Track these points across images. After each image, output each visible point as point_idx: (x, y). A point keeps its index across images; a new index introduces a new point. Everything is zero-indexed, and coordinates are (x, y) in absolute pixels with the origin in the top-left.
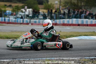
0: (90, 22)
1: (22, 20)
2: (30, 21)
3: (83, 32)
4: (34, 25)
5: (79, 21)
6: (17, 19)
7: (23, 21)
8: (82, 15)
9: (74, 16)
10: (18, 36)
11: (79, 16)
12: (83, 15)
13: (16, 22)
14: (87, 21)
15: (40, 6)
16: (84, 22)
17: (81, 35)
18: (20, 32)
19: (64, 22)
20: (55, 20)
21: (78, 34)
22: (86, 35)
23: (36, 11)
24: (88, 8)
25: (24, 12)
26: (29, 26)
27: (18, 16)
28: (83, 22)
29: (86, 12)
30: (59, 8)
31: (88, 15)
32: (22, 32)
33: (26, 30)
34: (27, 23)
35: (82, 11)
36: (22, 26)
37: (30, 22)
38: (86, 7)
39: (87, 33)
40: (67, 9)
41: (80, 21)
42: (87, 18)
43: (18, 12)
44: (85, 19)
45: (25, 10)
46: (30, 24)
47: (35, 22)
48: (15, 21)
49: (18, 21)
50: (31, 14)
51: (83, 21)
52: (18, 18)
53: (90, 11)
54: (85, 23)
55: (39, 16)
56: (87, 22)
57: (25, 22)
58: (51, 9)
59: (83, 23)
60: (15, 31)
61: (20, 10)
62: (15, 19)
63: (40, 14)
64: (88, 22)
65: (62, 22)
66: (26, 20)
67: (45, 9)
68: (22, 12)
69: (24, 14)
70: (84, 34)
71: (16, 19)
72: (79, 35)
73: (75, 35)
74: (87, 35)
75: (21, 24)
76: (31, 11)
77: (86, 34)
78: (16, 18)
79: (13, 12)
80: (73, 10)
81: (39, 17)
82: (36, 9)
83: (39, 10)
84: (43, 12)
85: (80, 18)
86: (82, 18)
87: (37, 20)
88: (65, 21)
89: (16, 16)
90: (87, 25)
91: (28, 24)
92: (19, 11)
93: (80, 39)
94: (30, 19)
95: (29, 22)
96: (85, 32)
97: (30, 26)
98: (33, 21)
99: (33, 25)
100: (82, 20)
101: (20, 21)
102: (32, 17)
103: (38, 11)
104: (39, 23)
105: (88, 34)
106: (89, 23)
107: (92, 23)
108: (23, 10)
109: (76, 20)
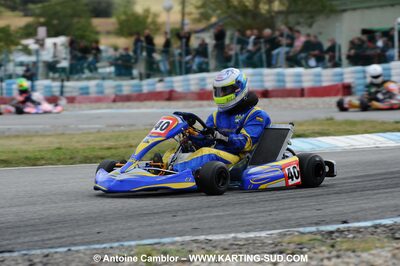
0: (311, 78)
2: (62, 87)
4: (80, 102)
5: (266, 78)
6: (9, 81)
7: (33, 88)
8: (275, 52)
9: (242, 58)
10: (15, 152)
11: (264, 57)
12: (282, 51)
13: (5, 96)
14: (299, 75)
16: (288, 79)
18: (25, 137)
19: (205, 85)
20: (168, 79)
23: (83, 43)
24: (301, 20)
25: (37, 52)
27: (10, 68)
28: (284, 81)
30: (178, 26)
32: (31, 136)
33: (47, 127)
37: (62, 93)
38: (292, 19)
41: (268, 75)
42: (300, 64)
43: (10, 52)
45: (37, 42)
46: (63, 102)
47: (85, 91)
49: (10, 90)
50: (65, 59)
51: (283, 75)
52: (10, 77)
53: (308, 35)
54: (289, 85)
55: (98, 65)
56: (297, 79)
58: (147, 32)
59: (282, 84)
61: (18, 44)
63: (104, 55)
64: (304, 78)
65: (197, 84)
66: (44, 85)
68: (26, 51)
69: (33, 58)
71: (4, 84)
74: (301, 132)
76: (63, 45)
78: (1, 80)
81: (100, 70)
82: (82, 37)
83: (97, 42)
84: (116, 48)
85: (270, 65)
87: (92, 84)
88: (208, 81)
89: (3, 68)
90: (301, 93)
91: (53, 100)
92: (13, 48)
94: (62, 81)
95: (56, 92)
98: (74, 88)
99: (77, 105)
100: (279, 74)
102: (68, 70)
103: (94, 45)
104: (102, 92)
105: (304, 128)
106: (307, 84)
107: (320, 81)
108: (30, 43)
109: (253, 75)
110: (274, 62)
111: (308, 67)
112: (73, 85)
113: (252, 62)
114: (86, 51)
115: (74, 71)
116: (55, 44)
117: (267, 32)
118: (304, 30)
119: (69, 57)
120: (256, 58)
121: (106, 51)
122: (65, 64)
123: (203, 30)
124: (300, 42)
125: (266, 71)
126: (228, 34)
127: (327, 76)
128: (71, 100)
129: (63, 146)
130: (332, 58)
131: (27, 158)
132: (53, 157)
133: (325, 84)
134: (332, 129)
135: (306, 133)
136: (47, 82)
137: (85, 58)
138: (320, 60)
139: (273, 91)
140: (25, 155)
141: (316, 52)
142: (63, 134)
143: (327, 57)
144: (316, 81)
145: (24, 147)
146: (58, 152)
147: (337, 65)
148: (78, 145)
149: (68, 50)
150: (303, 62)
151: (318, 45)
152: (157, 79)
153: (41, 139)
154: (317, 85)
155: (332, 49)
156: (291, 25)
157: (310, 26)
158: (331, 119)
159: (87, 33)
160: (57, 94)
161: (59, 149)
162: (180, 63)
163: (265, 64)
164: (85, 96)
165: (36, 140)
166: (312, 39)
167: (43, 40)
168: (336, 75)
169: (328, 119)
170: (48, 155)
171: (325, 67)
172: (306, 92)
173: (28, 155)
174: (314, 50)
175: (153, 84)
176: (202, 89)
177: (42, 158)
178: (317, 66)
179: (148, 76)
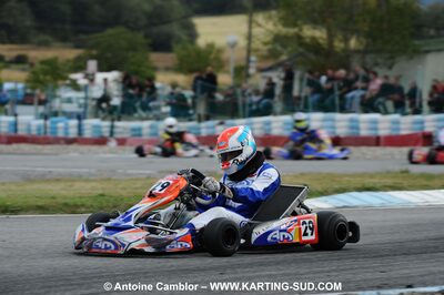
0: (387, 125)
1: (74, 122)
2: (112, 127)
3: (354, 175)
4: (131, 145)
5: (338, 124)
6: (54, 119)
7: (80, 127)
9: (313, 99)
10: (53, 198)
11: (337, 101)
12: (357, 94)
13: (49, 135)
14: (375, 122)
15: (157, 58)
16: (362, 125)
17: (343, 186)
18: (67, 181)
19: (270, 130)
20: (229, 122)
21: (333, 181)
22: (367, 186)
24: (380, 61)
26: (105, 153)
27: (56, 104)
28: (358, 128)
30: (243, 63)
31: (378, 96)
32: (74, 181)
33: (93, 171)
34: (96, 135)
35: (352, 76)
36: (74, 152)
37: (112, 133)
38: (369, 59)
39: (371, 176)
40: (280, 69)
41: (339, 121)
42: (376, 110)
43: (56, 87)
44: (366, 112)
45: (87, 76)
46: (113, 144)
47: (137, 133)
48: (42, 131)
49: (55, 129)
50: (117, 96)
51: (357, 121)
52: (56, 114)
53: (386, 77)
54: (364, 132)
56: (373, 126)
57: (88, 134)
58: (209, 69)
59: (355, 131)
60: (44, 178)
61: (66, 78)
62: (41, 122)
64: (380, 126)
65: (261, 128)
66: (92, 125)
67: (179, 69)
68: (75, 86)
69: (82, 94)
70: (358, 182)
71: (48, 123)
72: (336, 186)
73: (320, 189)
74: (371, 185)
75: (70, 141)
76: (115, 81)
77: (369, 182)
78: (45, 117)
79: (33, 88)
80: (307, 75)
84: (174, 86)
85: (343, 110)
87: (146, 124)
88: (274, 125)
89: (48, 105)
90: (376, 141)
91: (101, 141)
92: (60, 82)
93: (341, 204)
94: (113, 120)
96: (363, 175)
97: (111, 152)
98: (125, 128)
99: (127, 147)
100: (352, 120)
101: (66, 128)
102: (119, 109)
104: (156, 134)
105: (376, 181)
106: (383, 132)
107: (398, 129)
108: (79, 78)
109: (324, 120)
110: (347, 106)
111: (386, 112)
112: (124, 126)
116: (105, 80)
117: (342, 72)
118: (381, 72)
120: (328, 101)
121: (163, 89)
122: (116, 101)
123: (270, 69)
124: (376, 85)
125: (338, 116)
126: (297, 74)
127: (406, 124)
129: (106, 192)
131: (66, 204)
132: (95, 204)
133: (404, 132)
134: (405, 183)
135: (378, 186)
136: (96, 122)
138: (399, 107)
139: (345, 138)
140: (63, 201)
141: (396, 96)
142: (109, 179)
143: (407, 102)
144: (394, 129)
145: (64, 193)
146: (100, 199)
147: (417, 111)
148: (124, 193)
150: (381, 108)
151: (400, 89)
152: (217, 122)
153: (83, 184)
154: (394, 133)
156: (368, 67)
157: (390, 68)
158: (406, 172)
159: (143, 69)
160: (107, 134)
161: (102, 195)
163: (338, 108)
164: (137, 138)
165: (78, 185)
167: (93, 75)
168: (415, 123)
169: (403, 172)
170: (89, 203)
171: (404, 114)
172: (382, 140)
173: (67, 201)
175: (213, 127)
176: (266, 134)
177: (83, 205)
178: (395, 112)
179: (208, 118)
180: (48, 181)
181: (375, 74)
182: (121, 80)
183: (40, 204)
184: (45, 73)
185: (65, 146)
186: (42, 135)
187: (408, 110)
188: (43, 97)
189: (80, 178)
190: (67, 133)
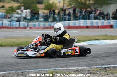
1: (18, 23)
2: (28, 24)
3: (92, 36)
4: (33, 29)
5: (88, 23)
6: (13, 22)
8: (90, 15)
9: (81, 17)
10: (14, 42)
11: (87, 17)
13: (11, 26)
14: (97, 22)
16: (94, 23)
17: (90, 39)
18: (17, 38)
19: (70, 24)
21: (87, 38)
23: (34, 12)
24: (98, 6)
25: (21, 14)
26: (26, 31)
27: (13, 18)
28: (93, 24)
29: (95, 11)
31: (98, 15)
33: (23, 35)
34: (24, 26)
35: (91, 10)
36: (18, 31)
37: (28, 26)
38: (96, 6)
39: (97, 36)
43: (13, 14)
45: (21, 11)
46: (28, 28)
47: (35, 25)
48: (10, 25)
49: (13, 25)
50: (29, 16)
52: (13, 21)
53: (100, 11)
54: (95, 25)
57: (22, 26)
58: (53, 9)
59: (92, 25)
61: (15, 11)
62: (9, 23)
63: (40, 15)
64: (99, 23)
65: (68, 24)
66: (23, 23)
68: (18, 13)
69: (20, 16)
70: (94, 38)
71: (11, 23)
72: (88, 39)
73: (84, 39)
74: (98, 39)
75: (17, 28)
76: (29, 12)
78: (10, 22)
79: (7, 14)
82: (34, 10)
83: (38, 11)
84: (44, 13)
85: (89, 19)
86: (91, 18)
87: (37, 23)
88: (71, 23)
89: (11, 18)
91: (25, 28)
92: (14, 12)
93: (90, 44)
94: (28, 22)
95: (26, 25)
96: (95, 36)
97: (28, 31)
98: (31, 24)
99: (32, 29)
100: (91, 22)
101: (16, 24)
103: (37, 12)
104: (39, 26)
106: (100, 25)
107: (104, 24)
108: (19, 11)
109: (84, 22)
110: (90, 18)
111: (100, 20)
113: (84, 18)
114: (35, 14)
115: (31, 20)
116: (26, 12)
118: (99, 9)
119: (30, 15)
120: (85, 17)
121: (41, 14)
122: (29, 17)
123: (69, 9)
124: (98, 13)
125: (88, 21)
126: (77, 10)
127: (106, 22)
128: (31, 28)
129: (28, 41)
130: (107, 17)
131: (17, 44)
132: (25, 44)
133: (105, 25)
134: (107, 38)
136: (24, 23)
137: (35, 16)
138: (104, 18)
139: (90, 26)
140: (17, 43)
141: (103, 16)
142: (28, 38)
143: (106, 17)
144: (102, 24)
145: (17, 41)
147: (108, 19)
149: (30, 13)
150: (99, 18)
151: (103, 14)
152: (56, 22)
154: (103, 25)
155: (107, 15)
156: (95, 8)
157: (101, 8)
158: (106, 35)
159: (36, 9)
161: (27, 42)
162: (63, 18)
163: (87, 19)
164: (35, 27)
165: (20, 39)
166: (101, 12)
167: (23, 10)
168: (108, 22)
170: (23, 44)
171: (105, 20)
172: (99, 27)
173: (18, 43)
174: (102, 15)
176: (69, 26)
177: (22, 44)
178: (103, 20)
179: (53, 21)
180: (12, 38)
181: (98, 10)
182: (30, 12)
183: (11, 44)
184: (10, 10)
185: (16, 29)
186: (10, 26)
187: (106, 19)
188: (9, 16)
189: (20, 37)
190: (16, 26)
